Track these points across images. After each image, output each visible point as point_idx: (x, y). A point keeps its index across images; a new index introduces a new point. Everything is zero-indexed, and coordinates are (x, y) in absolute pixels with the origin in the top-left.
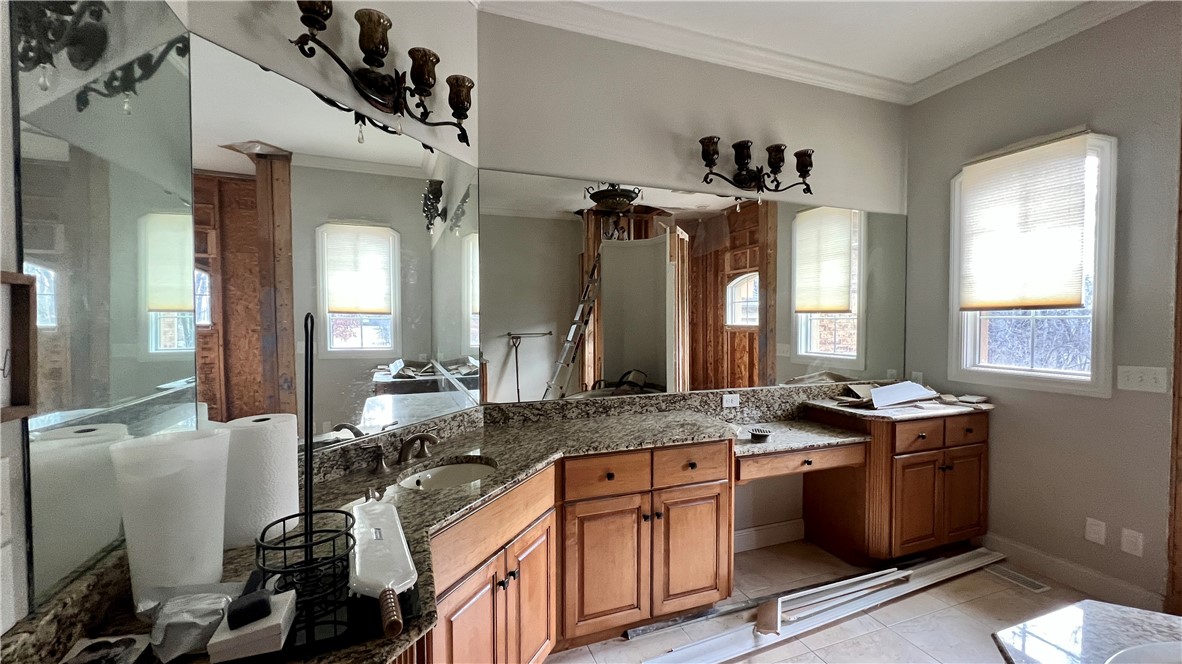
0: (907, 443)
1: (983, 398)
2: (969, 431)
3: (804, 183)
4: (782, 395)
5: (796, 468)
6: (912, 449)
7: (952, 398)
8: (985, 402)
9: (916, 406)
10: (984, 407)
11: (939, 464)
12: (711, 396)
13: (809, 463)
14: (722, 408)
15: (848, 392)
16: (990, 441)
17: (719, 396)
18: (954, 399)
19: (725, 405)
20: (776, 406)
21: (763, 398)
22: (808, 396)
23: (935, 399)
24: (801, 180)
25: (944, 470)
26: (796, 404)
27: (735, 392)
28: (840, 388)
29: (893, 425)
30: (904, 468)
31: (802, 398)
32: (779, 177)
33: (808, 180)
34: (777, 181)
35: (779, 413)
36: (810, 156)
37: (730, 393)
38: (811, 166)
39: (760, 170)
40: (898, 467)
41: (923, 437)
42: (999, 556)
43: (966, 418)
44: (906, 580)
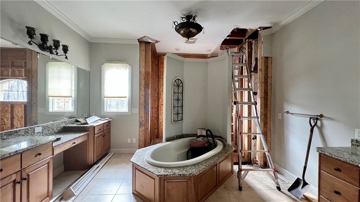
0: (97, 131)
1: (109, 118)
2: (108, 126)
3: (65, 55)
4: (57, 125)
5: (71, 145)
6: (98, 133)
7: (103, 119)
8: (110, 119)
9: (97, 122)
10: (110, 120)
11: (103, 135)
12: (29, 129)
13: (75, 143)
14: (34, 133)
15: (77, 121)
16: (111, 128)
17: (33, 129)
18: (104, 119)
19: (36, 132)
20: (55, 129)
21: (50, 127)
22: (65, 124)
23: (100, 119)
24: (64, 54)
25: (103, 136)
26: (62, 127)
27: (40, 126)
28: (74, 120)
29: (94, 127)
30: (97, 138)
31: (64, 125)
32: (58, 51)
33: (67, 55)
34: (57, 52)
35: (56, 131)
36: (68, 47)
37: (38, 127)
38: (68, 50)
39: (51, 47)
40: (96, 138)
41: (100, 129)
42: (113, 153)
43: (107, 123)
44: (99, 166)
